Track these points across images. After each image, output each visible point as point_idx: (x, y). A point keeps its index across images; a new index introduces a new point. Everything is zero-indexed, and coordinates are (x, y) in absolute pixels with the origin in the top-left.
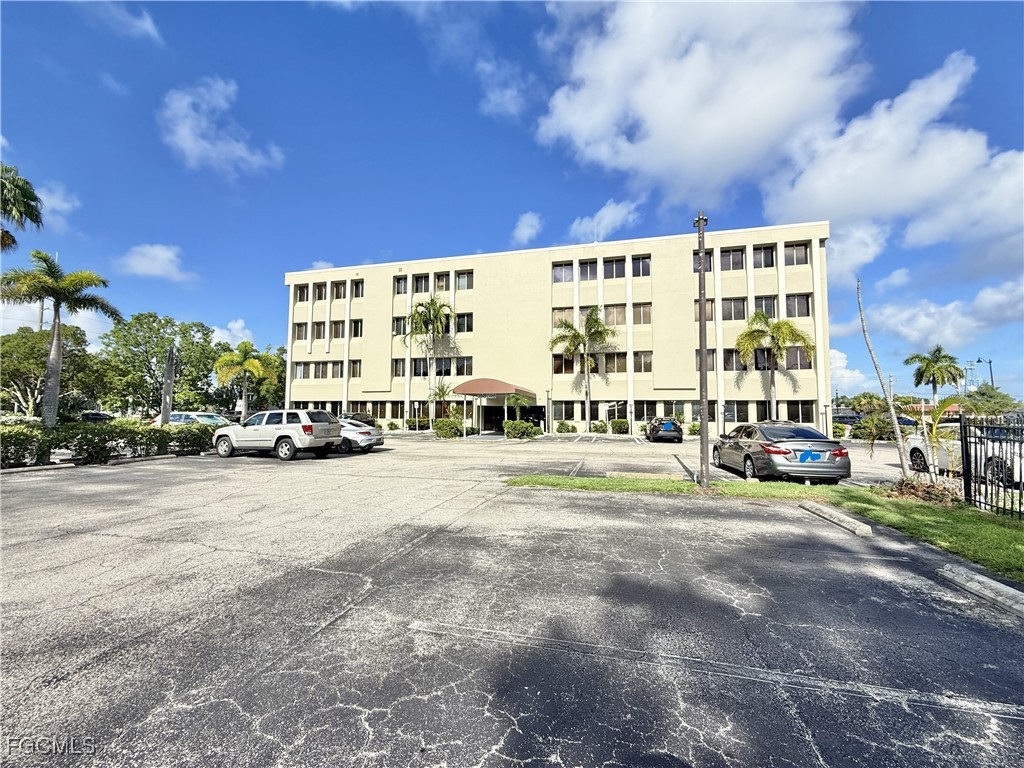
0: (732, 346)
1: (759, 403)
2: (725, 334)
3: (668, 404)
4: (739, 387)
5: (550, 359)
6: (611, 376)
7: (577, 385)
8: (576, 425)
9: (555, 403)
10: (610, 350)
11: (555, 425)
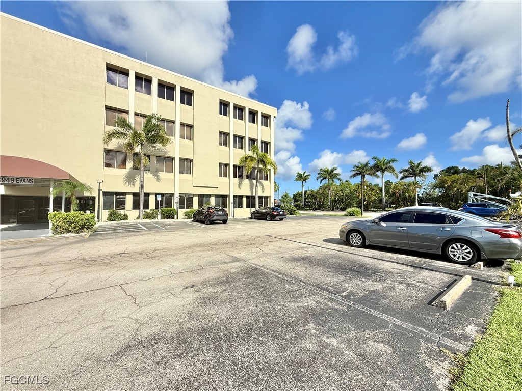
0: (238, 164)
1: (248, 197)
2: (234, 156)
3: (201, 197)
4: (240, 188)
5: (102, 153)
6: (161, 174)
7: (130, 179)
8: (127, 213)
9: (105, 194)
10: (161, 154)
11: (105, 214)
